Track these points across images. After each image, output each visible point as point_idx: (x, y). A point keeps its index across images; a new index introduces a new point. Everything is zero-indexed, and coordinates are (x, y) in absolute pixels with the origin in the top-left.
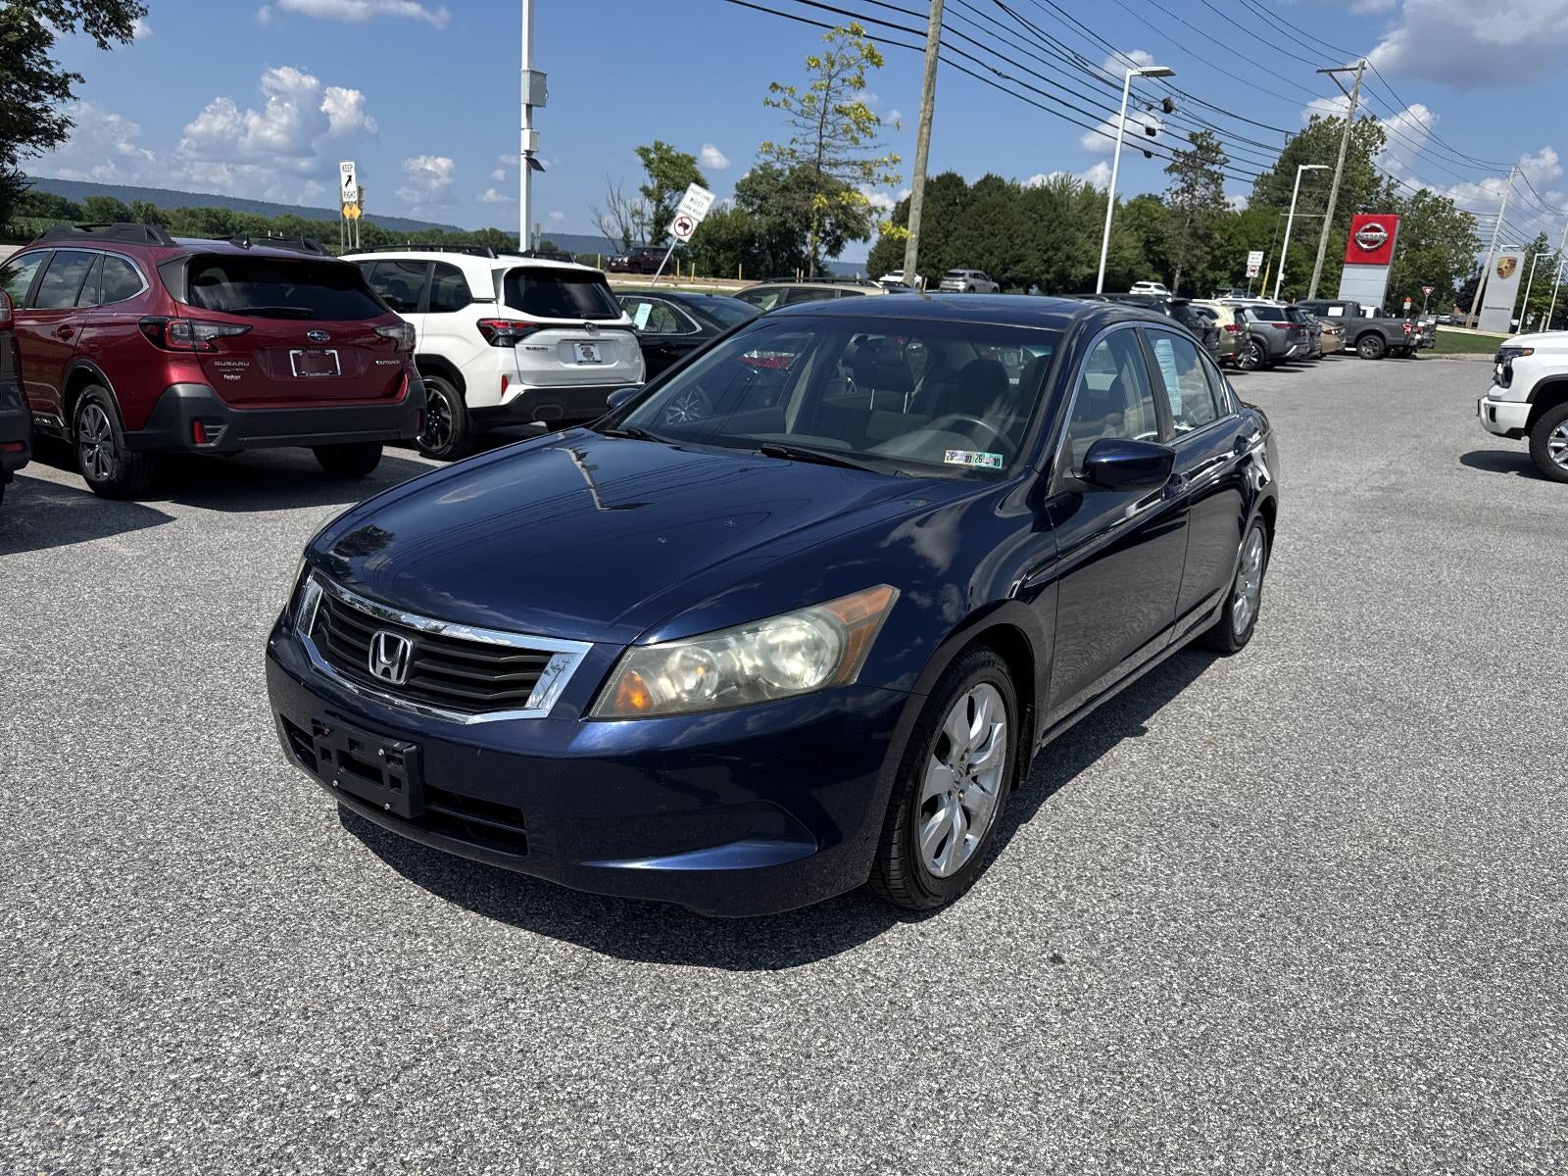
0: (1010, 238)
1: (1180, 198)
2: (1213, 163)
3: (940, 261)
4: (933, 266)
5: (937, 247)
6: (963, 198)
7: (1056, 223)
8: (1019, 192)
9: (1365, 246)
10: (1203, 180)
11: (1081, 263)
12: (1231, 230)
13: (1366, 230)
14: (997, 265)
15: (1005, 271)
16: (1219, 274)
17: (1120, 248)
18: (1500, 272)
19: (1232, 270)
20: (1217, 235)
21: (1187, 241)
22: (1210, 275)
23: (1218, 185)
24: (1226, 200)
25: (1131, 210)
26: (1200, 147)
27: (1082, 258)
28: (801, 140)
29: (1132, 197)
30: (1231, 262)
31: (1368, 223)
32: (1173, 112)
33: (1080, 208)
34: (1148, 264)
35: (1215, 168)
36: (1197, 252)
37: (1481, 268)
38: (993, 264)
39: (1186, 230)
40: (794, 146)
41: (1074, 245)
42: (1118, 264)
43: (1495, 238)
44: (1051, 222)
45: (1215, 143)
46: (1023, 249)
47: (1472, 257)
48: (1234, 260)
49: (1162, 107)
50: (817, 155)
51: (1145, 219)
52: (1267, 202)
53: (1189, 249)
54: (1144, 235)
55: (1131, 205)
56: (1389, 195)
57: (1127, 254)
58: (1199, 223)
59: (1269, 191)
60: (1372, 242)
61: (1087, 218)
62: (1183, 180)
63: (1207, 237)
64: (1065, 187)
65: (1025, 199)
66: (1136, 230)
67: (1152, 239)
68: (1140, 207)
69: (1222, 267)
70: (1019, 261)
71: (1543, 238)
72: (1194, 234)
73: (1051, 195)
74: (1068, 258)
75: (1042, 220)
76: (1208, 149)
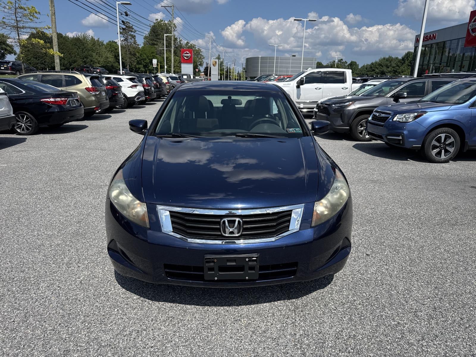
0: (70, 54)
1: (124, 42)
2: (132, 32)
3: (45, 62)
4: (42, 63)
5: (43, 57)
6: (48, 40)
7: (85, 49)
8: (69, 39)
9: (186, 58)
10: (130, 37)
11: (96, 63)
12: (141, 52)
13: (185, 54)
14: (67, 63)
15: (71, 65)
16: (140, 66)
17: (108, 58)
18: (214, 65)
19: (143, 65)
20: (137, 54)
21: (129, 56)
22: (137, 66)
23: (134, 39)
24: (138, 43)
25: (108, 46)
26: (127, 27)
27: (96, 61)
28: (7, 18)
29: (107, 42)
30: (143, 62)
31: (185, 51)
32: (129, 16)
33: (92, 44)
34: (117, 63)
35: (132, 33)
36: (132, 59)
37: (208, 64)
38: (66, 63)
39: (128, 53)
40: (4, 20)
41: (92, 57)
42: (108, 63)
43: (210, 56)
44: (83, 49)
45: (131, 25)
46: (75, 58)
47: (202, 61)
48: (143, 61)
49: (125, 14)
50: (16, 24)
51: (113, 49)
52: (149, 44)
53: (130, 58)
54: (114, 54)
55: (107, 44)
56: (180, 43)
57: (110, 60)
58: (131, 49)
59: (149, 41)
60: (187, 57)
61: (95, 48)
62: (124, 37)
63: (134, 55)
64: (85, 38)
65: (72, 41)
66: (111, 52)
67: (117, 55)
68: (111, 45)
69: (141, 64)
70: (75, 62)
71: (219, 56)
72: (130, 54)
73: (81, 40)
74: (91, 61)
75: (80, 48)
76: (129, 27)
